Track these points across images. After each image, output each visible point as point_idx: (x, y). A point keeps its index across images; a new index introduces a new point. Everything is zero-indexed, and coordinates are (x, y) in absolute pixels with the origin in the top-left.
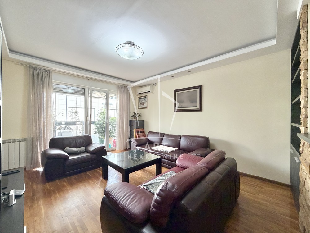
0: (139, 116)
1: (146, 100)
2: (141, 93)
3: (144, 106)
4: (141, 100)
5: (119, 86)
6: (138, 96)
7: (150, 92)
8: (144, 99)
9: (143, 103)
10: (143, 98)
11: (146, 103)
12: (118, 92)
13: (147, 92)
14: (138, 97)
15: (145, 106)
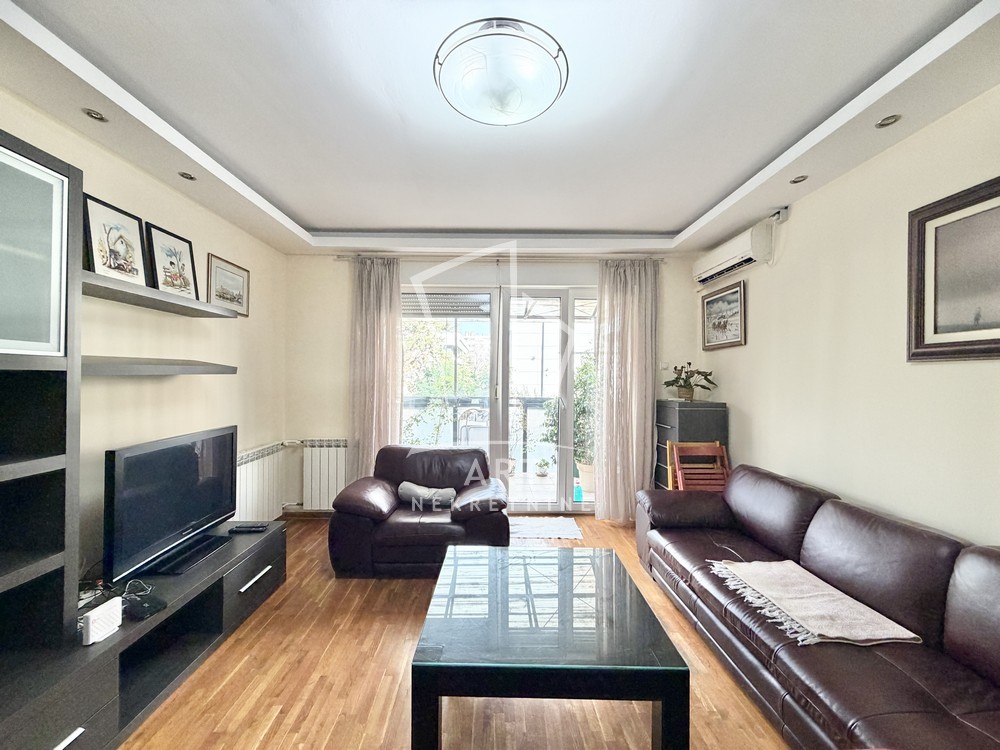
0: (704, 382)
1: (737, 307)
2: (712, 277)
3: (728, 333)
4: (716, 307)
5: (607, 264)
6: (705, 293)
7: (749, 260)
8: (729, 303)
9: (723, 321)
10: (721, 299)
11: (737, 319)
12: (601, 291)
13: (740, 264)
14: (704, 298)
15: (733, 333)
